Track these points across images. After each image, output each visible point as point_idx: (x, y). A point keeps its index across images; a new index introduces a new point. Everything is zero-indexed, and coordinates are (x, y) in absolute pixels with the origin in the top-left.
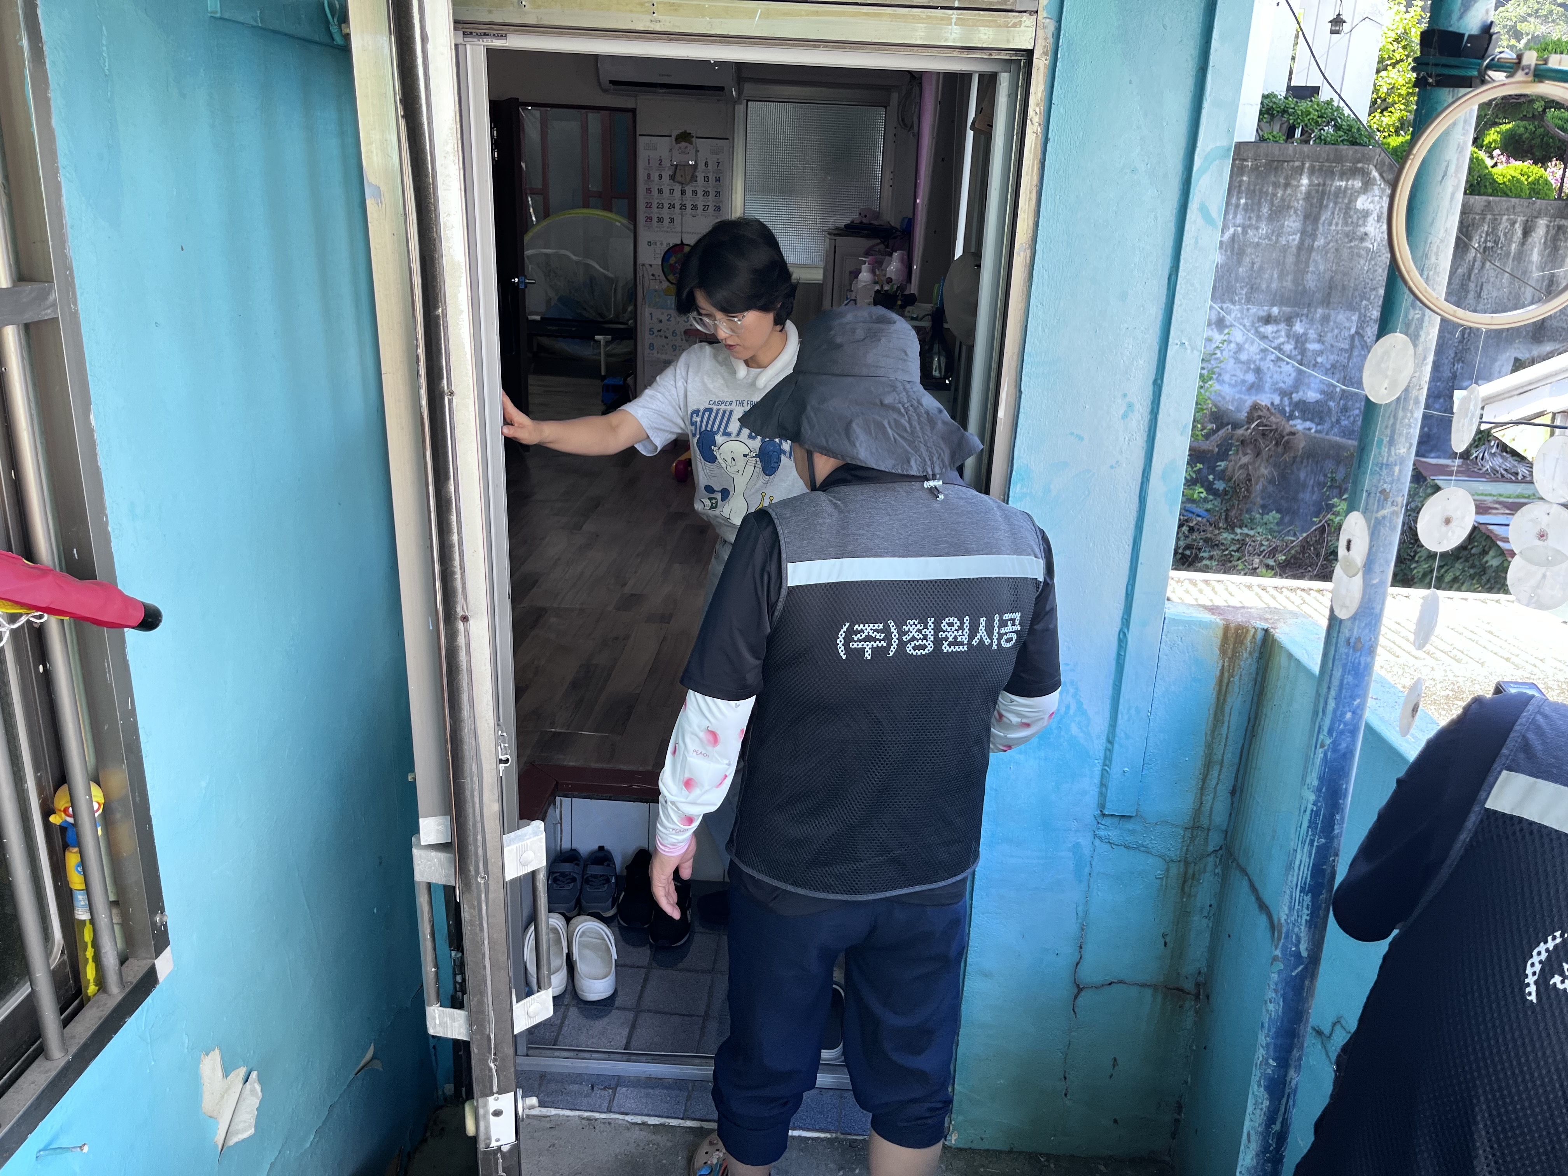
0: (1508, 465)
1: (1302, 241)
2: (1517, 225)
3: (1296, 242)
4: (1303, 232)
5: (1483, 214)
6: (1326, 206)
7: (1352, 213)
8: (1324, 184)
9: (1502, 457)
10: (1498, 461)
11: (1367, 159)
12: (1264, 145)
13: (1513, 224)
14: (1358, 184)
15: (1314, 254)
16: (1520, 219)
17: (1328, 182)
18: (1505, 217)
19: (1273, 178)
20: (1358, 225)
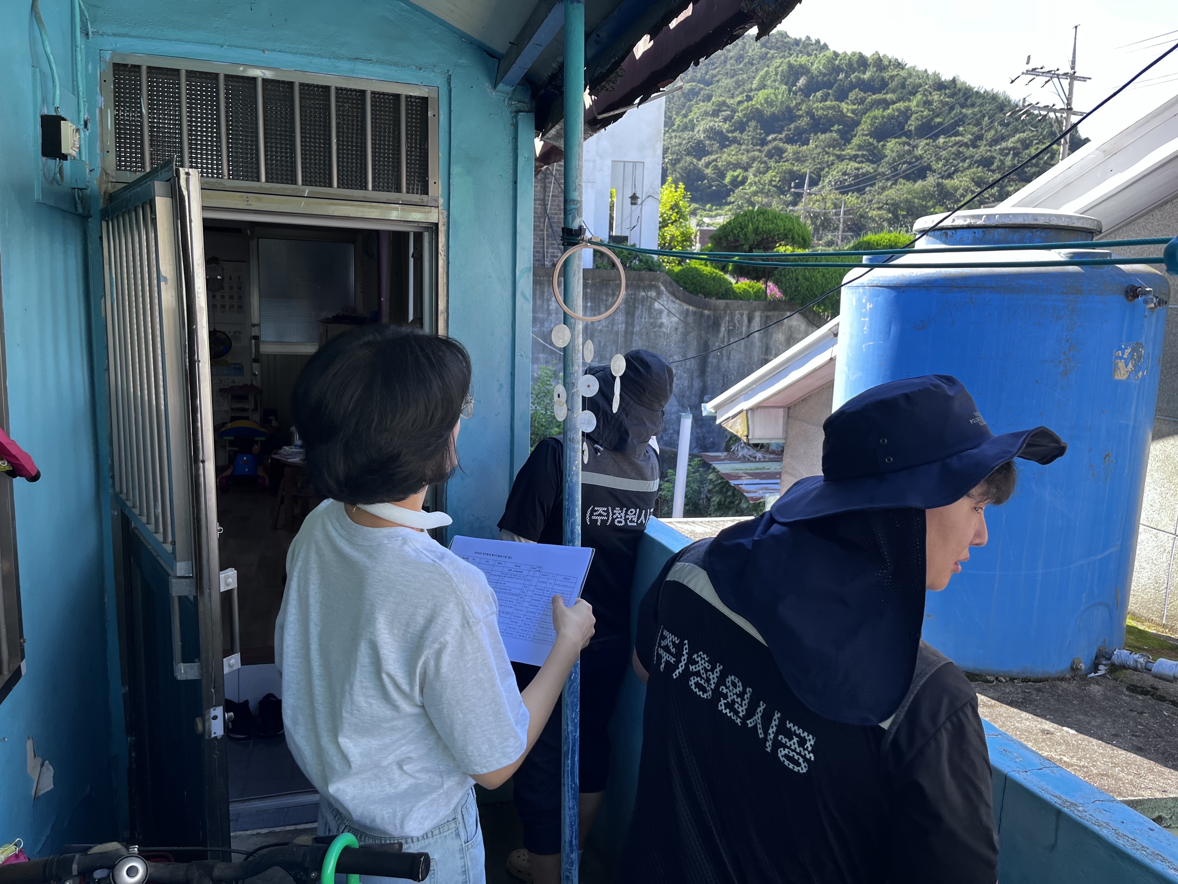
0: (751, 453)
1: (627, 328)
2: (744, 316)
3: (623, 329)
4: (627, 323)
5: (725, 310)
6: (638, 307)
7: (653, 311)
8: (635, 294)
9: (748, 449)
10: (745, 451)
11: (657, 279)
12: (597, 270)
13: (742, 315)
14: (653, 294)
15: (634, 336)
16: (746, 313)
17: (637, 293)
18: (737, 312)
19: (604, 291)
20: (657, 319)
